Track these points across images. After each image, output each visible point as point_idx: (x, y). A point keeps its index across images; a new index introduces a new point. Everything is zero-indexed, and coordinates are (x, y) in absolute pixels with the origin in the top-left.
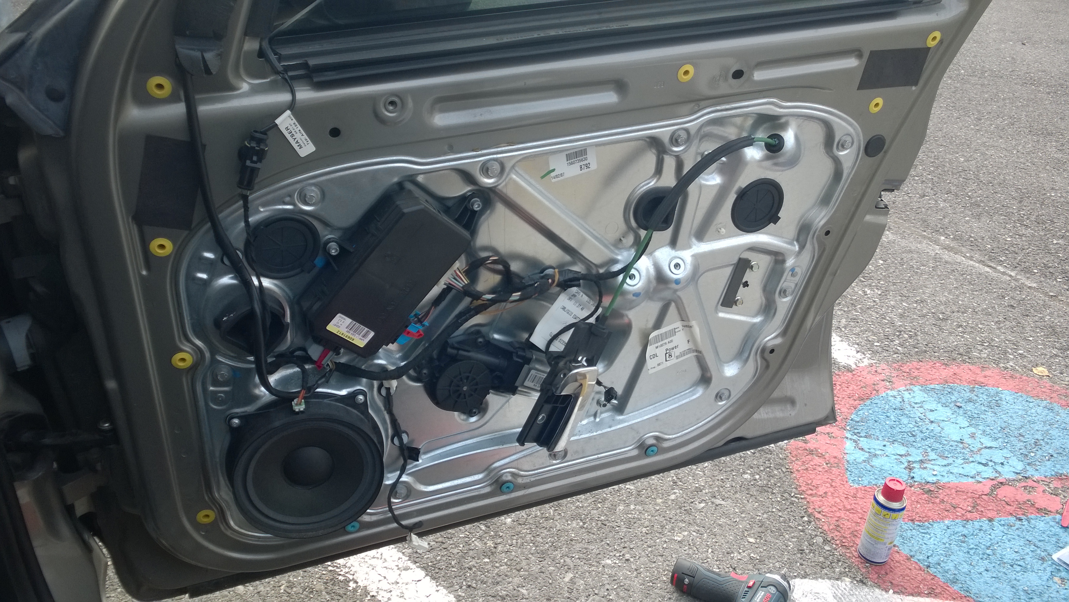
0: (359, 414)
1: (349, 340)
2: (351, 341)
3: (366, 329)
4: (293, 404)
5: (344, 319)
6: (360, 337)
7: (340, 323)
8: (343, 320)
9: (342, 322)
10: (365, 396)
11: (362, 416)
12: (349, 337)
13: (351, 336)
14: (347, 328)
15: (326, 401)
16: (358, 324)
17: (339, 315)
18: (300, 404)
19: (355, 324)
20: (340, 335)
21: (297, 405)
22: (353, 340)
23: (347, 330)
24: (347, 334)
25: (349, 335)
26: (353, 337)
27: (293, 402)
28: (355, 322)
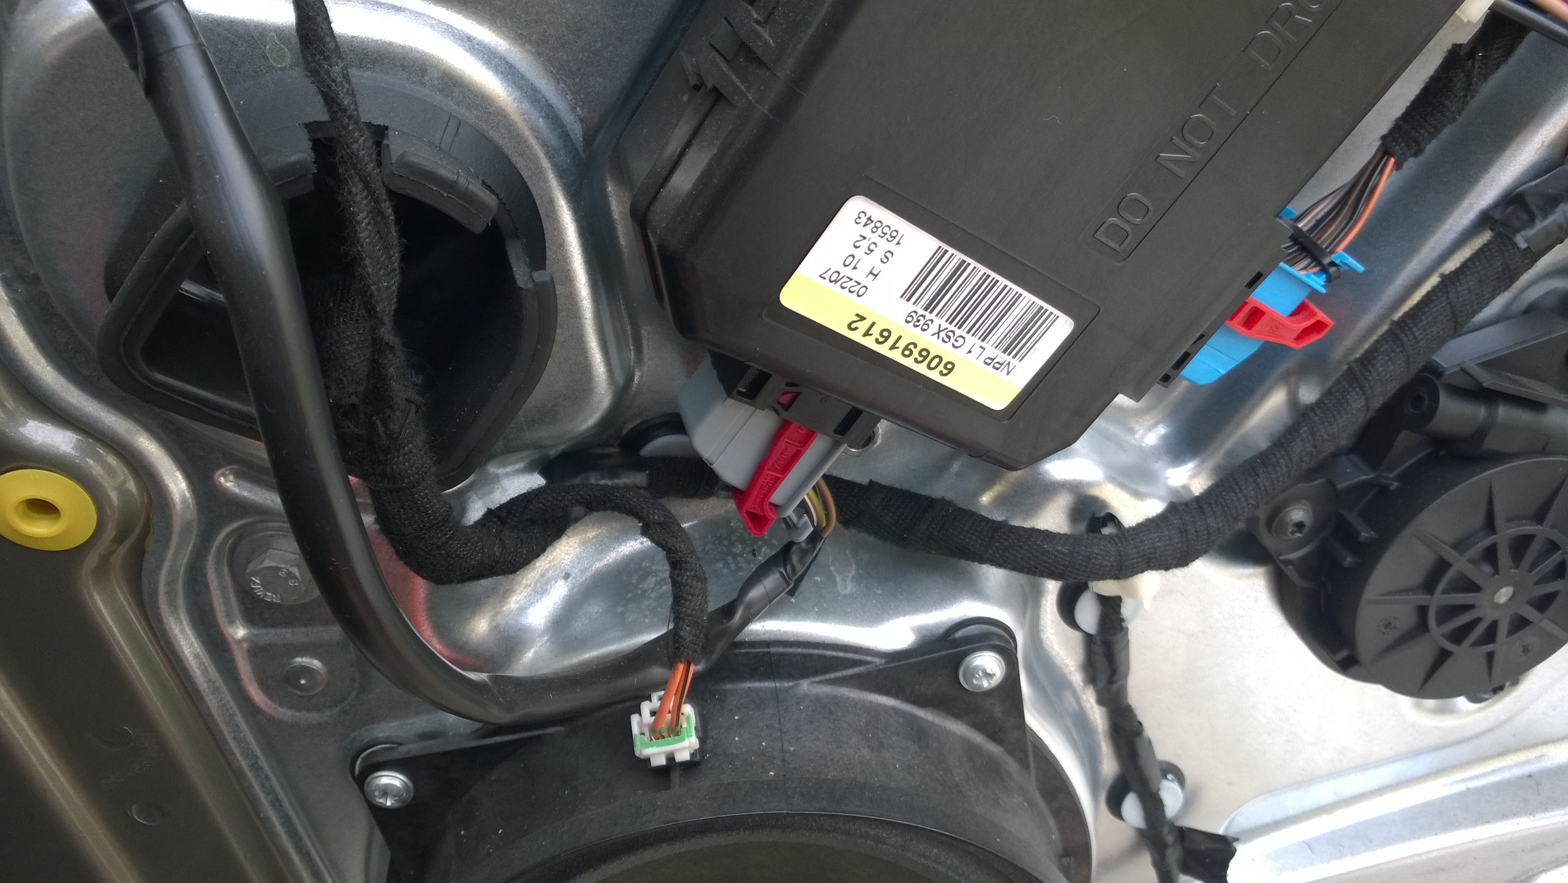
0: (977, 738)
1: (922, 369)
2: (934, 375)
3: (1029, 297)
4: (635, 730)
5: (894, 236)
6: (991, 351)
7: (867, 263)
8: (884, 245)
9: (879, 253)
10: (1008, 653)
11: (993, 748)
12: (924, 354)
13: (936, 347)
14: (909, 295)
15: (805, 686)
16: (977, 270)
17: (856, 205)
18: (675, 730)
19: (961, 267)
20: (869, 343)
21: (656, 733)
22: (950, 367)
23: (910, 307)
24: (910, 334)
25: (926, 340)
26: (947, 352)
27: (635, 719)
28: (959, 256)
